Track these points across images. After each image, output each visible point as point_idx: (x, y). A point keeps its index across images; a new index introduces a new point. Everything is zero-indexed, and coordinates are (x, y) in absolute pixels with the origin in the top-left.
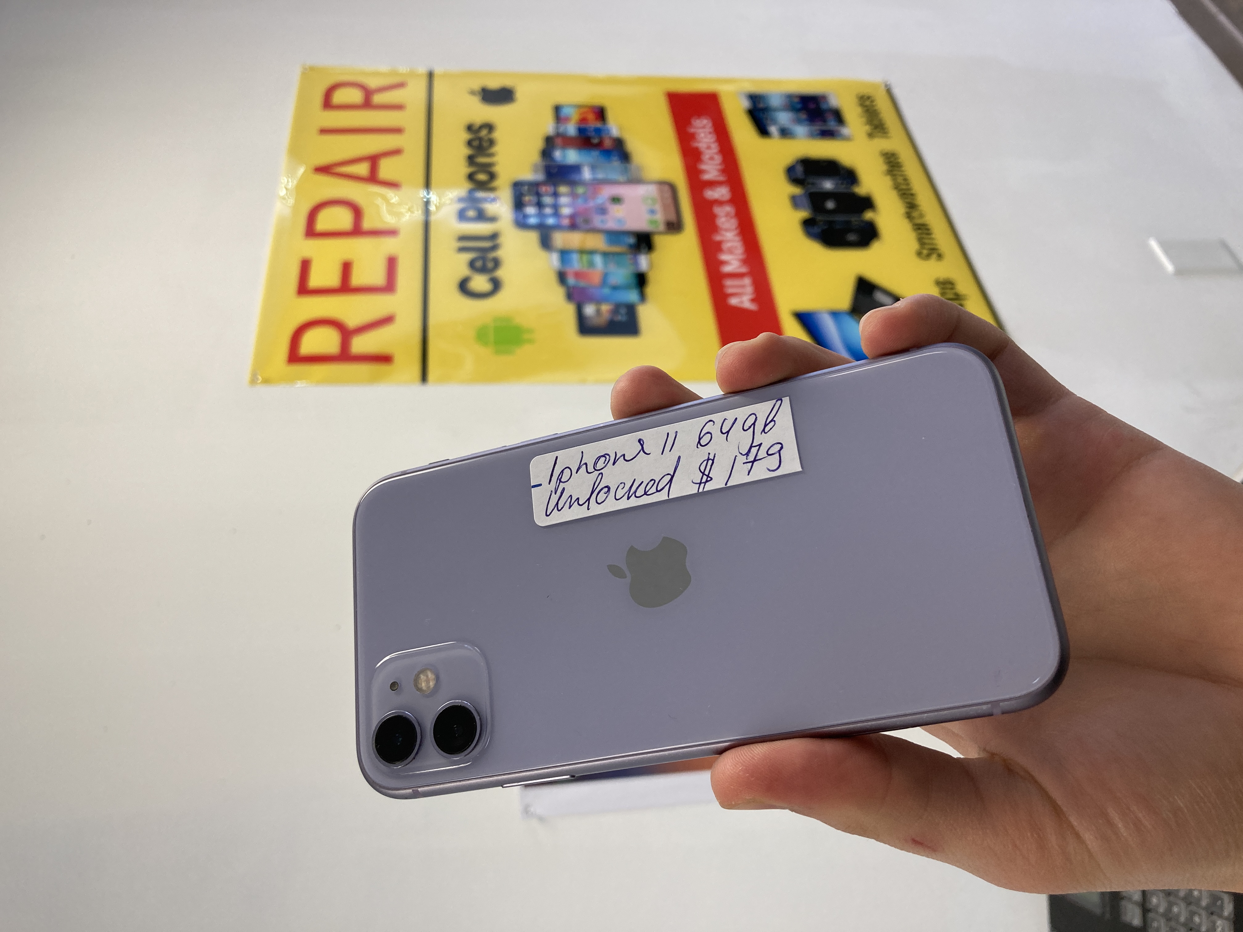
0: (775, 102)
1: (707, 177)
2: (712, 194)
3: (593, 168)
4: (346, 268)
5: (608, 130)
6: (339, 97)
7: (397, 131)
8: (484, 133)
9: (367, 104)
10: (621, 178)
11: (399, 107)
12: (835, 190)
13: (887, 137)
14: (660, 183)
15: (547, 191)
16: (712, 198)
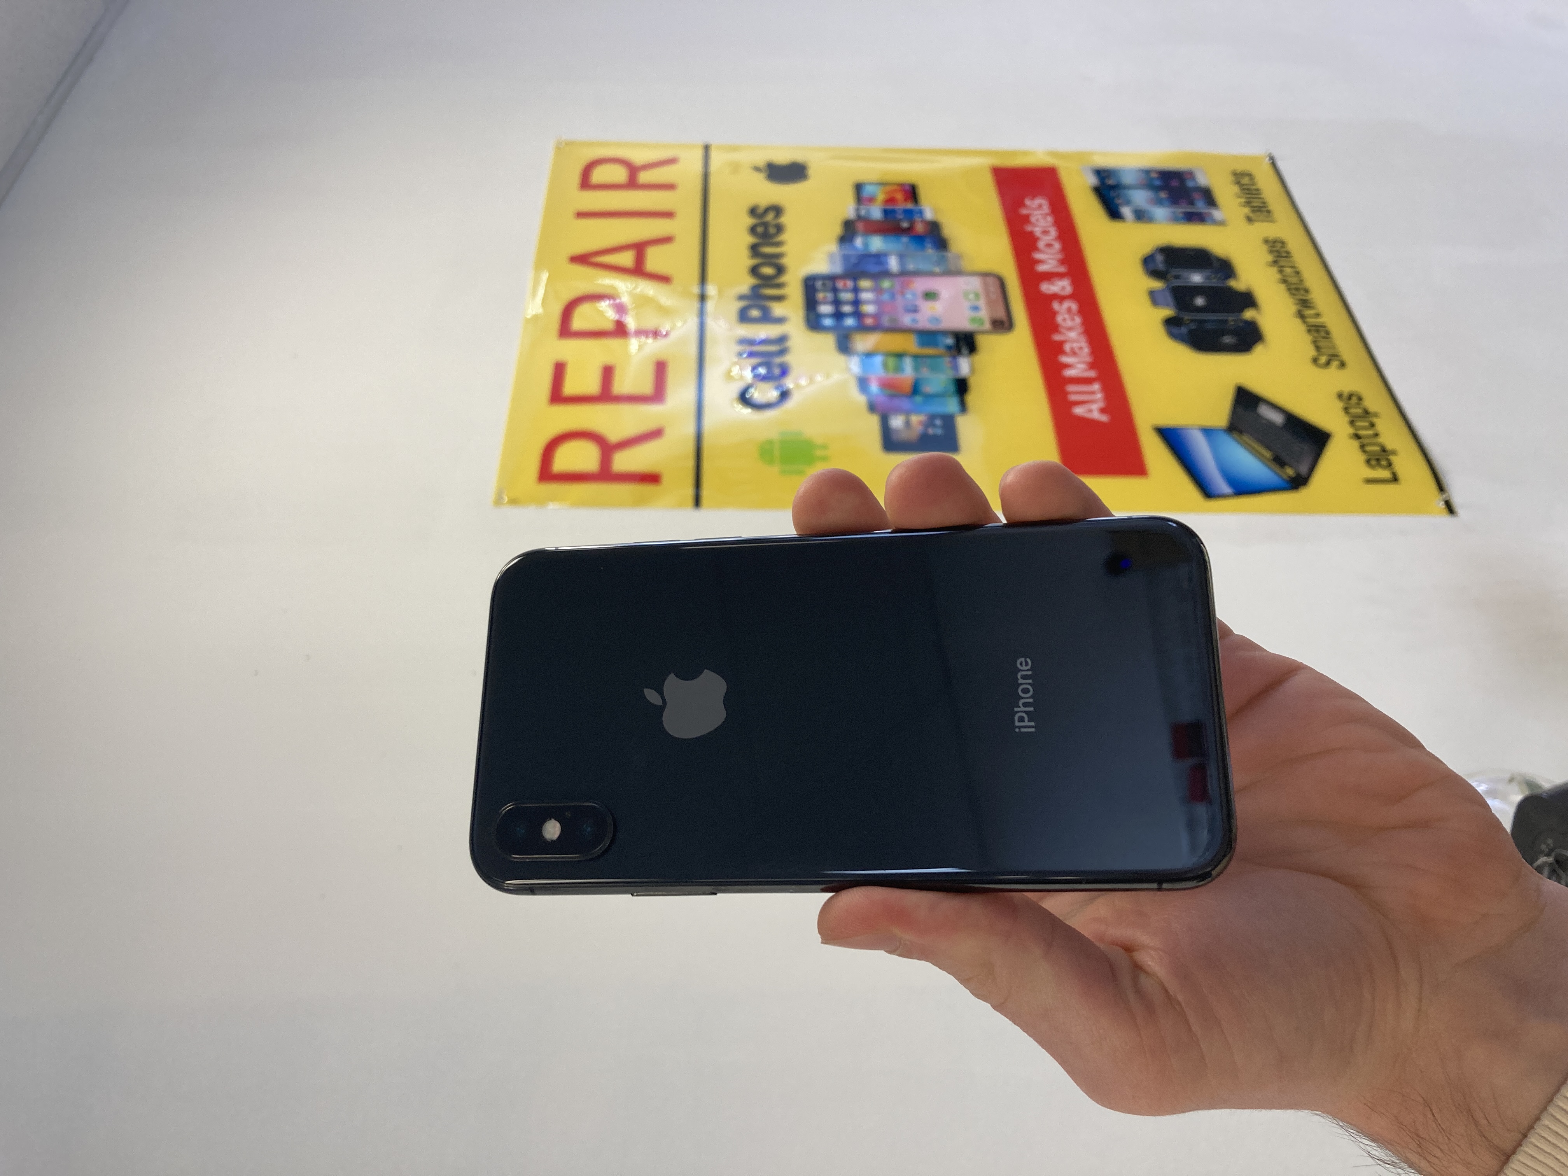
0: (1127, 180)
1: (1042, 268)
3: (901, 257)
4: (608, 373)
5: (921, 212)
6: (599, 175)
7: (668, 215)
8: (770, 217)
9: (632, 183)
10: (937, 270)
11: (670, 187)
13: (1272, 221)
14: (985, 275)
15: (845, 284)
16: (1049, 292)
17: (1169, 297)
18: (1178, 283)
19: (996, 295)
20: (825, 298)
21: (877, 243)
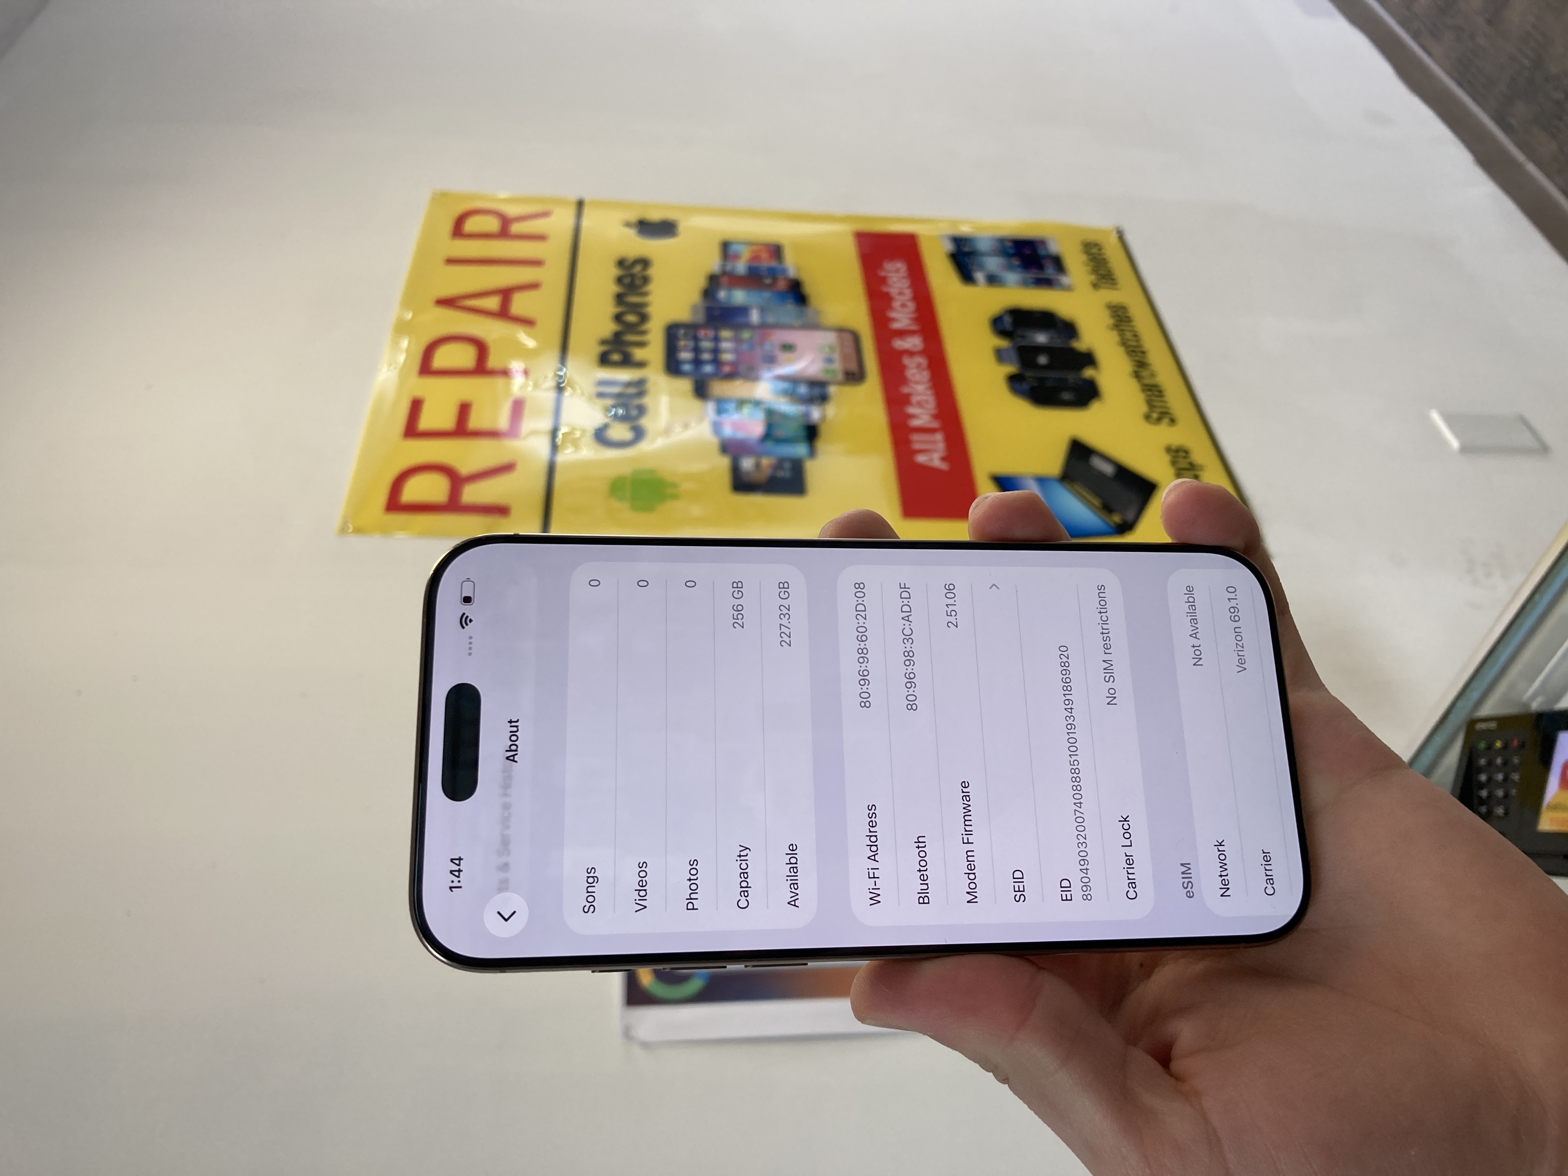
0: (982, 247)
1: (896, 326)
2: (900, 344)
3: (763, 310)
4: (464, 409)
5: (784, 269)
6: (472, 225)
7: (537, 263)
8: (638, 269)
9: (504, 234)
10: (796, 323)
11: (541, 238)
12: (1050, 345)
13: (1116, 289)
14: (841, 330)
15: (706, 335)
16: (901, 348)
17: (1014, 356)
18: (1024, 343)
19: (850, 349)
20: (685, 346)
21: (739, 296)
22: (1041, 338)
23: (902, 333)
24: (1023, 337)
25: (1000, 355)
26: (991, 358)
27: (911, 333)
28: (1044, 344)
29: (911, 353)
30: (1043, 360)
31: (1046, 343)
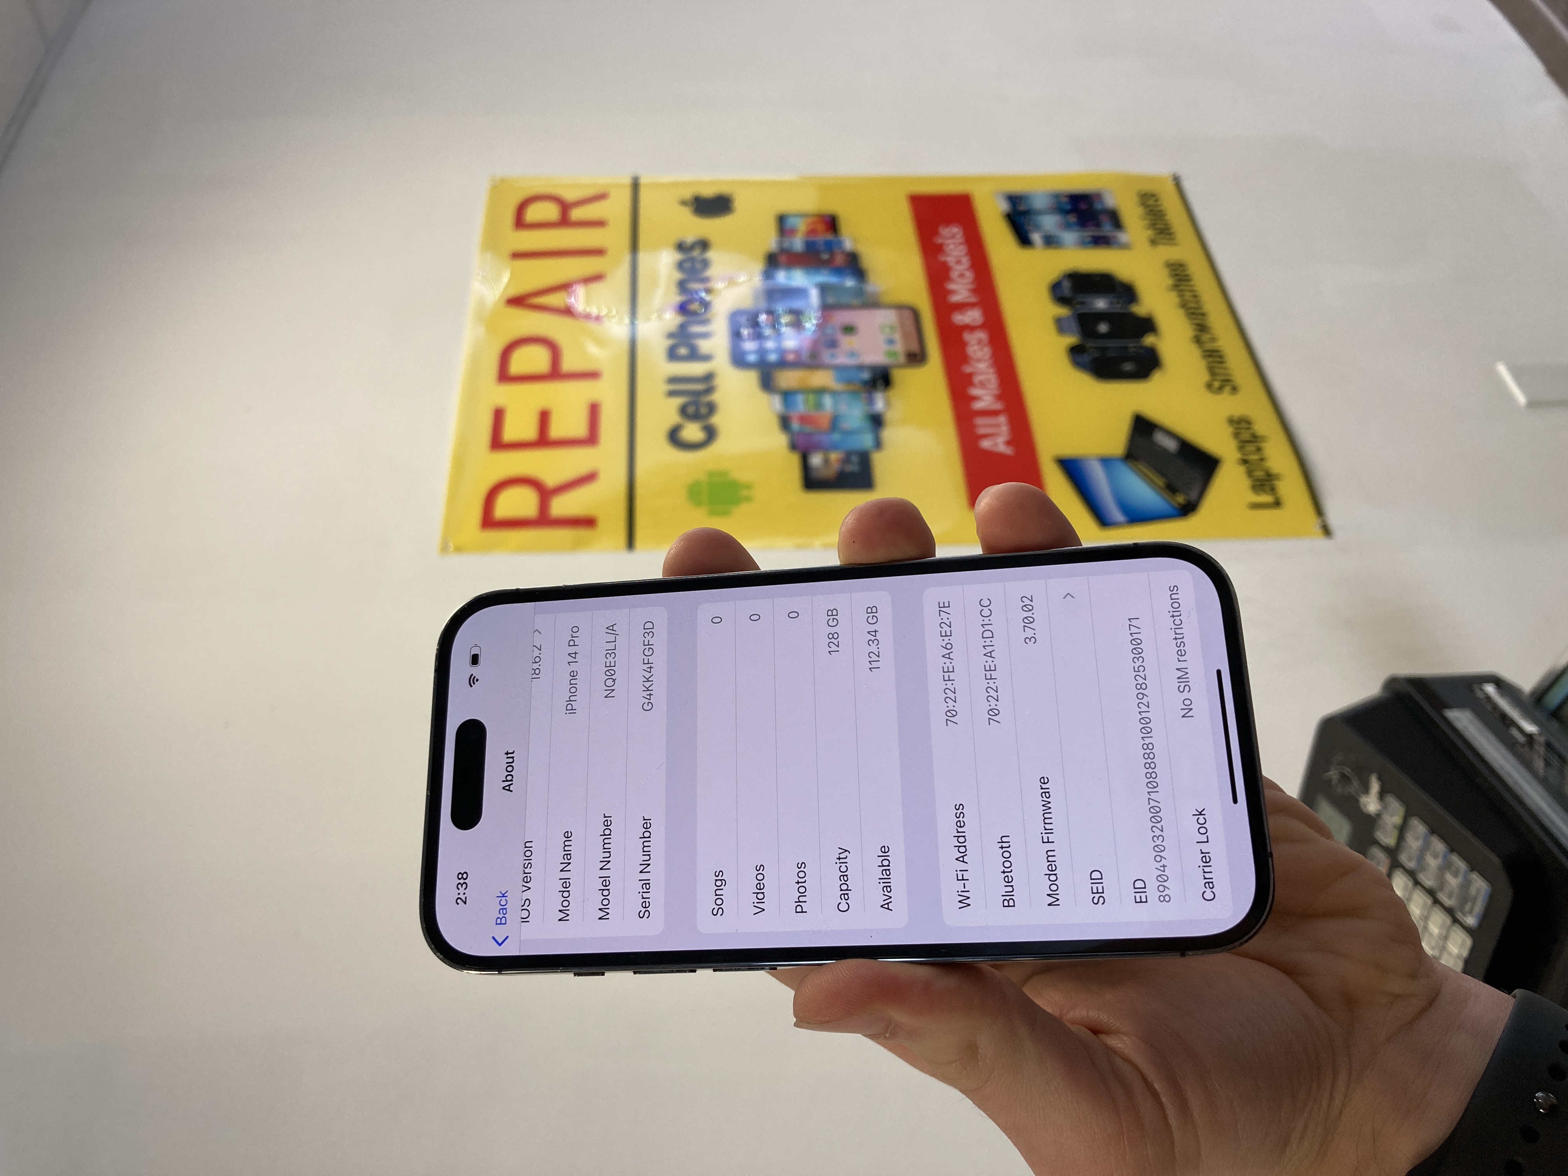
0: (1039, 203)
1: (955, 298)
2: (962, 318)
4: (545, 417)
5: (841, 244)
6: (533, 213)
7: (598, 252)
8: (697, 252)
9: (564, 221)
10: (854, 303)
11: (600, 223)
12: (1110, 310)
13: (1174, 244)
14: (900, 307)
16: (961, 323)
17: (1074, 325)
18: (1083, 310)
19: (911, 328)
20: (749, 335)
21: (798, 278)
22: (1101, 304)
23: (961, 307)
24: (1083, 303)
25: (1060, 325)
26: (1051, 328)
27: (971, 305)
28: (1104, 310)
29: (971, 328)
30: (1103, 328)
31: (1106, 309)
